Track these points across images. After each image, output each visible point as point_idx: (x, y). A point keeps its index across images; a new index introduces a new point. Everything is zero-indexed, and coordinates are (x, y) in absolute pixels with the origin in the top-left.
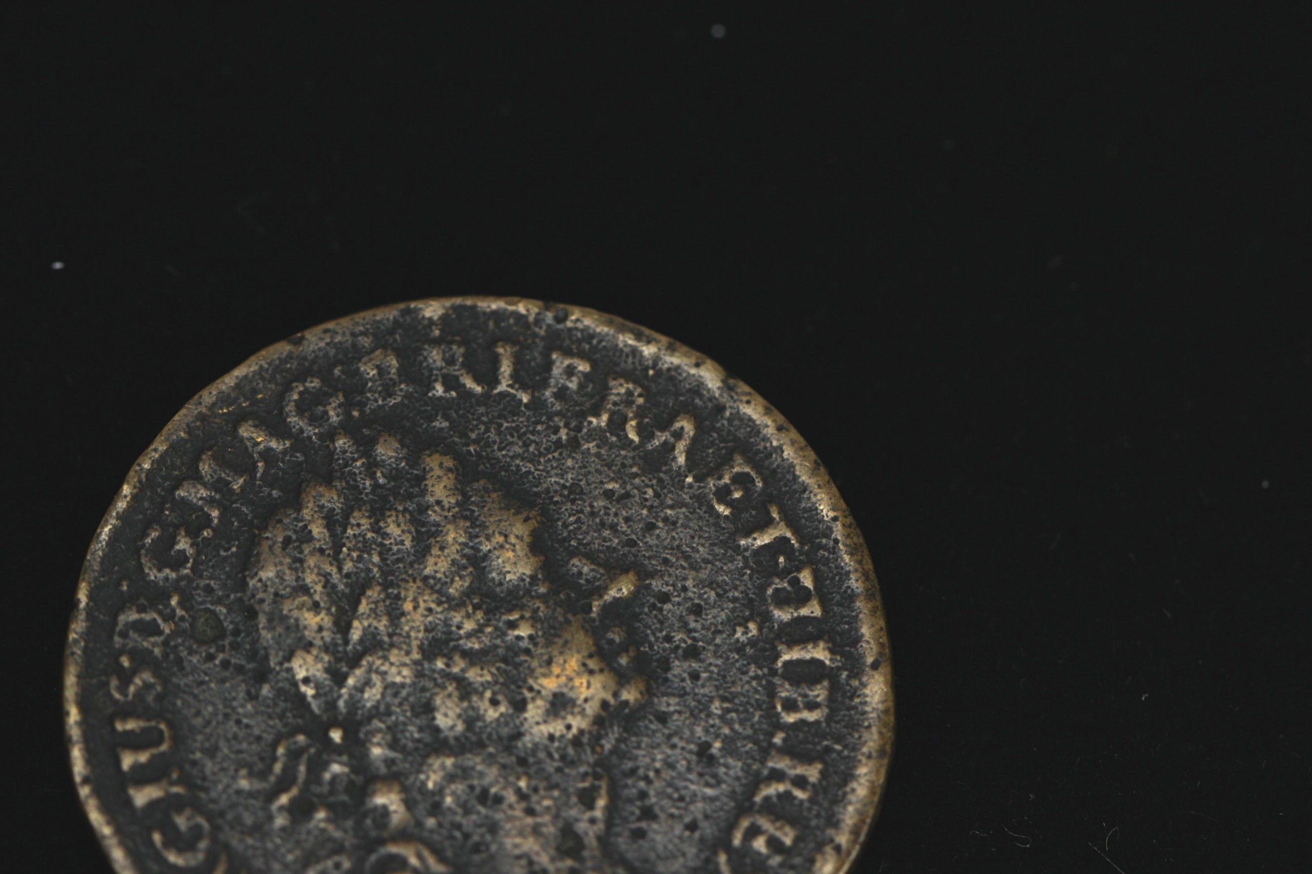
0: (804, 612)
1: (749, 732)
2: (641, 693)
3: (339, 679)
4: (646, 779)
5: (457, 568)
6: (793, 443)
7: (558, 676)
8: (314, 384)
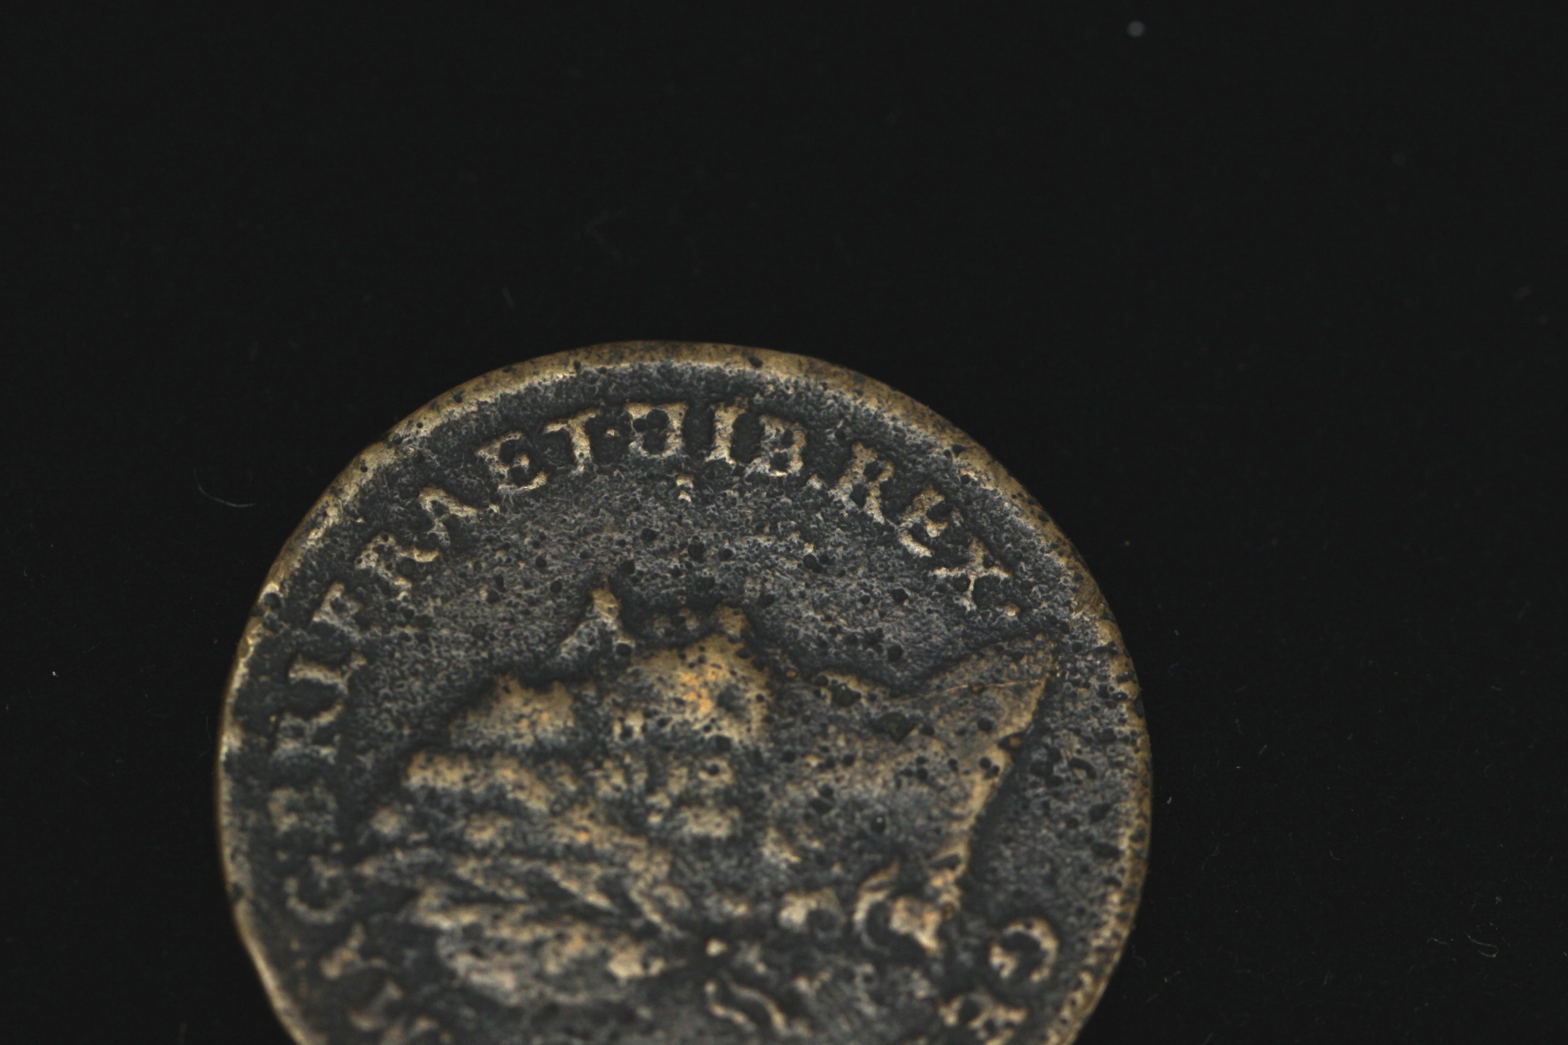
3: (649, 931)
6: (478, 390)
7: (700, 696)
8: (291, 885)
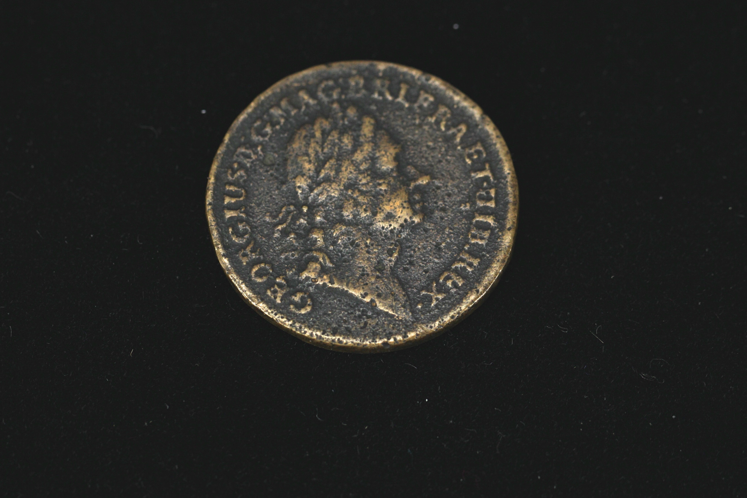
0: (488, 204)
1: (457, 242)
2: (420, 219)
3: (311, 190)
4: (414, 250)
5: (365, 160)
6: (501, 143)
7: (391, 206)
8: (331, 83)
